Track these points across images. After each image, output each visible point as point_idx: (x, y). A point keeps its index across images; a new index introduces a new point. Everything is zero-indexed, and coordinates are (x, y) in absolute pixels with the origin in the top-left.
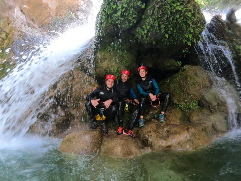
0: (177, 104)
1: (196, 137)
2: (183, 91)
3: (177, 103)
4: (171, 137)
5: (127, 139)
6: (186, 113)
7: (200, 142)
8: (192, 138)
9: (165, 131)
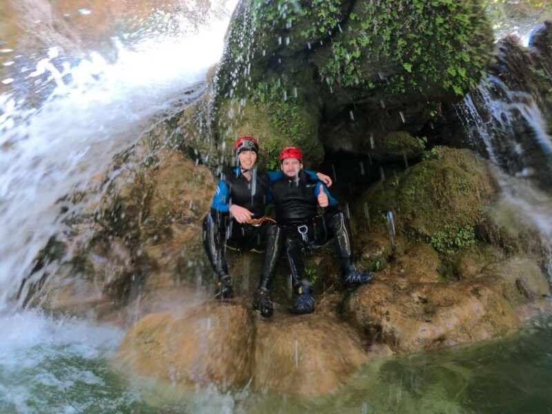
0: (426, 236)
1: (498, 309)
2: (438, 205)
3: (426, 232)
4: (443, 314)
5: (327, 325)
6: (447, 258)
7: (508, 321)
8: (491, 312)
9: (417, 300)
